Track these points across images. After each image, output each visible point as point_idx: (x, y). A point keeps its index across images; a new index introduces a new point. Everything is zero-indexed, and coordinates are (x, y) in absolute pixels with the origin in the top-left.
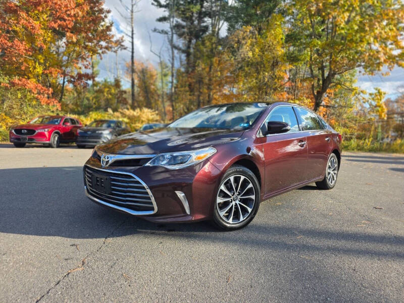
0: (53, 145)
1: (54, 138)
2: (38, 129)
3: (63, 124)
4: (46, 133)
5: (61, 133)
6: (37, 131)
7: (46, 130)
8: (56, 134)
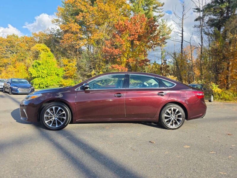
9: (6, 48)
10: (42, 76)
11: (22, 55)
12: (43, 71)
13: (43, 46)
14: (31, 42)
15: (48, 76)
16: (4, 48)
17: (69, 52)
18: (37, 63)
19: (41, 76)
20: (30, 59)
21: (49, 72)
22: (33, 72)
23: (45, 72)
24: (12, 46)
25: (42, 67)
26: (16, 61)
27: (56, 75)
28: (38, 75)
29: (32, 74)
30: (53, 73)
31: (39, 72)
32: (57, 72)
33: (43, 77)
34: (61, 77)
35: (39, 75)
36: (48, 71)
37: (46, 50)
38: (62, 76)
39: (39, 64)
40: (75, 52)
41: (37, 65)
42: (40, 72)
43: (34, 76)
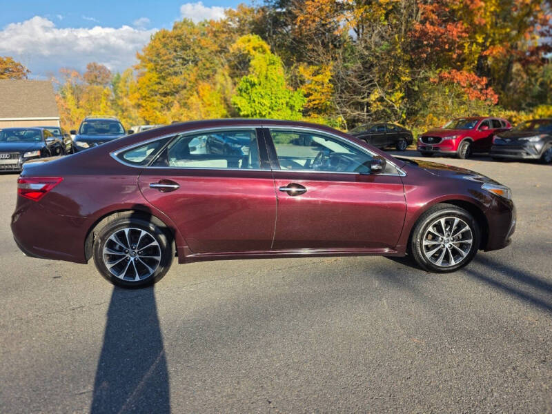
0: (461, 156)
1: (464, 146)
2: (444, 136)
3: (479, 128)
4: (454, 141)
5: (473, 140)
6: (443, 139)
7: (454, 137)
8: (466, 142)
9: (175, 54)
10: (260, 113)
11: (208, 65)
12: (262, 100)
13: (256, 40)
14: (223, 32)
15: (272, 113)
16: (170, 53)
17: (311, 46)
18: (248, 84)
19: (258, 112)
20: (224, 75)
21: (274, 103)
22: (243, 104)
23: (266, 103)
24: (185, 48)
25: (259, 90)
26: (196, 80)
27: (288, 108)
28: (253, 110)
29: (242, 108)
30: (282, 104)
31: (253, 104)
32: (290, 101)
33: (264, 113)
34: (299, 111)
35: (255, 111)
36: (272, 99)
37: (260, 49)
38: (302, 109)
39: (253, 85)
40: (325, 45)
41: (249, 87)
42: (257, 102)
43: (246, 113)
